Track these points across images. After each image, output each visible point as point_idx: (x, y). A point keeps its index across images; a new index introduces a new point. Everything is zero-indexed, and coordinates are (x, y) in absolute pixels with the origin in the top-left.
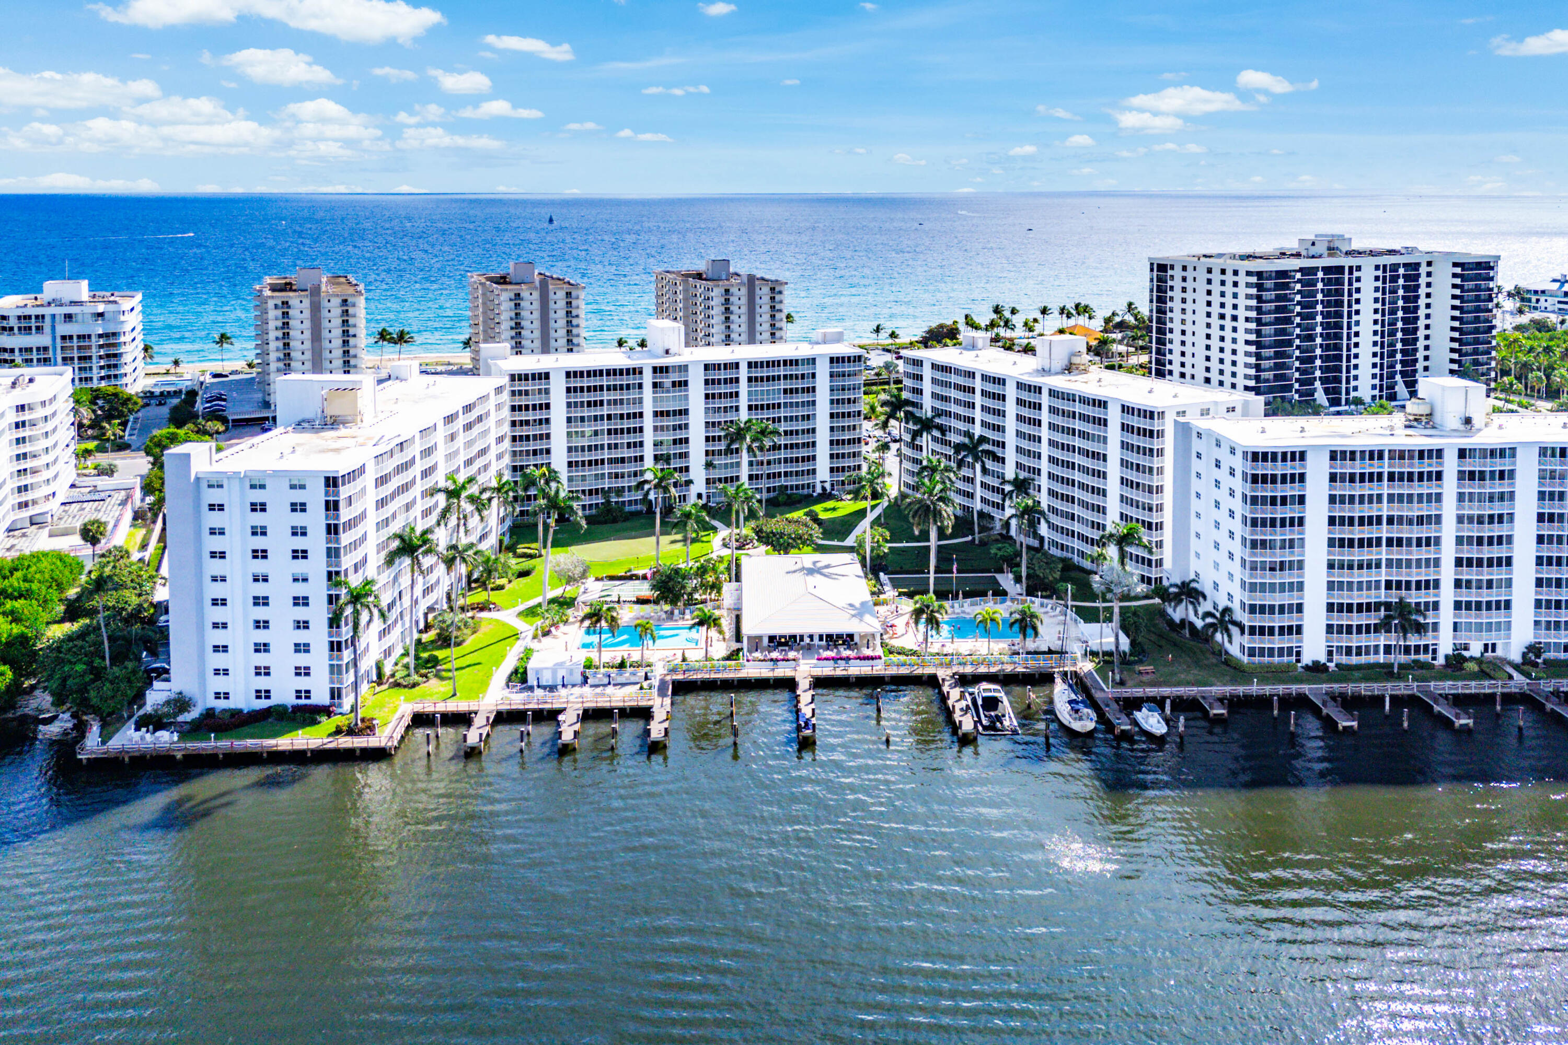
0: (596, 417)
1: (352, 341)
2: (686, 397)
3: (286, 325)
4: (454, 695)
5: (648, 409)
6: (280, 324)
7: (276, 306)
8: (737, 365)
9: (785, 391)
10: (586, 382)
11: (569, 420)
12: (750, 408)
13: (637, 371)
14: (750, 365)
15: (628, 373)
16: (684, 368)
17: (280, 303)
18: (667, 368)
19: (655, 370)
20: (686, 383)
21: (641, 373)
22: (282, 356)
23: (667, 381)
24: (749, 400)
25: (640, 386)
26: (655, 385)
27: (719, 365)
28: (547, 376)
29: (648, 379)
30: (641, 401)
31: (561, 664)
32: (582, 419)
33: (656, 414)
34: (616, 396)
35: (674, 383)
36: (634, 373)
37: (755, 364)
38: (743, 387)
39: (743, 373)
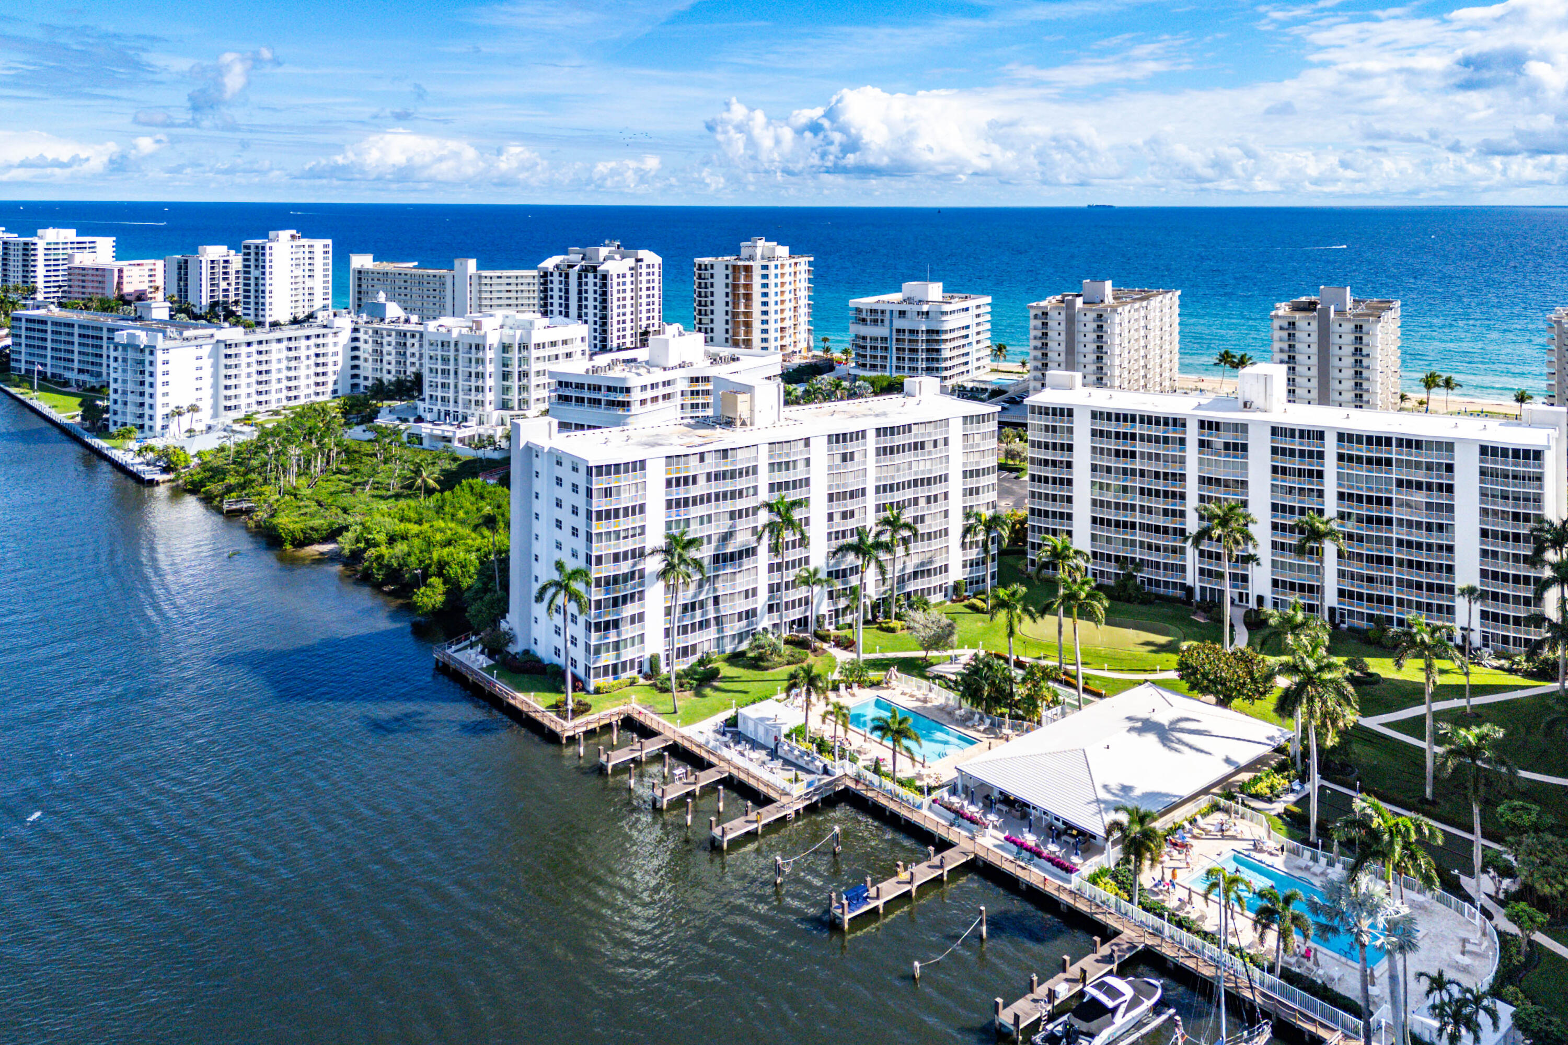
0: (1125, 470)
1: (1105, 358)
2: (1245, 466)
3: (1045, 335)
4: (675, 712)
5: (1192, 471)
6: (1039, 334)
7: (1036, 317)
8: (1321, 435)
9: (1400, 483)
10: (1112, 427)
11: (1094, 468)
12: (1341, 496)
13: (1179, 423)
14: (1341, 437)
15: (1166, 424)
16: (1242, 428)
17: (1040, 313)
18: (1217, 424)
19: (1202, 424)
20: (1245, 447)
21: (1184, 425)
22: (1040, 365)
23: (1218, 441)
24: (1339, 485)
25: (1182, 441)
26: (1202, 444)
27: (1293, 431)
28: (1070, 413)
29: (1192, 434)
30: (1183, 461)
31: (762, 719)
32: (1109, 470)
33: (1202, 480)
34: (1152, 449)
35: (1227, 446)
36: (1175, 424)
37: (1350, 436)
38: (1330, 466)
39: (1331, 447)
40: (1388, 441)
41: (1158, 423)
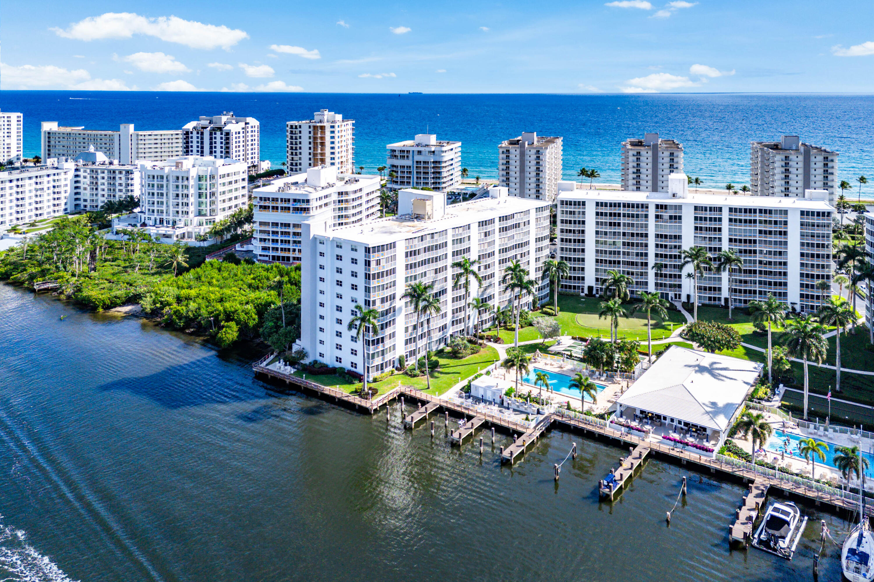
0: (615, 233)
1: (541, 174)
2: (680, 227)
3: (508, 162)
4: (428, 388)
5: (652, 231)
6: (505, 162)
7: (503, 152)
8: (720, 209)
9: (760, 232)
10: (608, 210)
11: (597, 232)
12: (731, 240)
13: (645, 206)
14: (731, 210)
15: (638, 207)
16: (679, 207)
17: (505, 151)
18: (666, 206)
19: (657, 206)
20: (680, 218)
21: (647, 207)
22: (505, 179)
23: (666, 215)
24: (730, 235)
25: (646, 216)
26: (657, 217)
27: (706, 208)
28: (584, 203)
29: (652, 212)
30: (646, 226)
31: (489, 387)
32: (606, 233)
33: (657, 236)
34: (630, 221)
35: (671, 217)
36: (642, 207)
37: (736, 209)
38: (725, 225)
39: (725, 216)
40: (755, 211)
41: (633, 207)
